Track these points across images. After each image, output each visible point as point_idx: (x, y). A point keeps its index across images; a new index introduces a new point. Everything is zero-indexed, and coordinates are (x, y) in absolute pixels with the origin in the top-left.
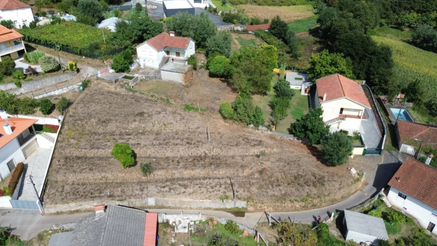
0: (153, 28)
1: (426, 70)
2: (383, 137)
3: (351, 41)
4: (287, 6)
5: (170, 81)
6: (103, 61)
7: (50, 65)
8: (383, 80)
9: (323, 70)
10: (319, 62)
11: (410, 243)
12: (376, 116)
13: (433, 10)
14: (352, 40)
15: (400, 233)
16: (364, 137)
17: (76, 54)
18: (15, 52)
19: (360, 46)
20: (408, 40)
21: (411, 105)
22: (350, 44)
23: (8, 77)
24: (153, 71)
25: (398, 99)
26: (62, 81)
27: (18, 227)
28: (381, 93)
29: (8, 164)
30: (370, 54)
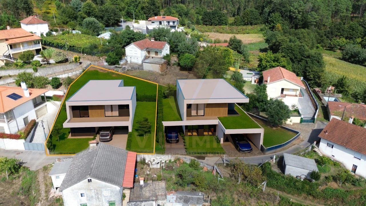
0: (138, 37)
1: (354, 76)
2: (316, 111)
3: (290, 48)
4: (242, 34)
5: (149, 71)
6: (100, 57)
7: (60, 57)
8: (317, 75)
9: (268, 64)
10: (265, 59)
11: (338, 180)
12: (311, 99)
13: (359, 37)
14: (292, 48)
15: (329, 172)
16: (302, 111)
17: (80, 52)
18: (34, 50)
19: (298, 52)
20: (339, 58)
21: (340, 95)
22: (290, 51)
23: (28, 65)
24: (137, 65)
25: (330, 91)
26: (68, 69)
27: (28, 161)
28: (316, 87)
29: (24, 119)
30: (305, 58)
